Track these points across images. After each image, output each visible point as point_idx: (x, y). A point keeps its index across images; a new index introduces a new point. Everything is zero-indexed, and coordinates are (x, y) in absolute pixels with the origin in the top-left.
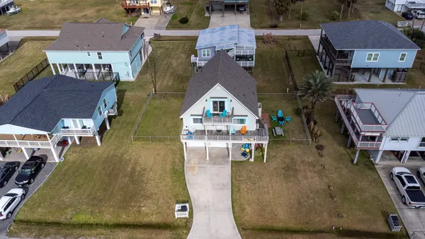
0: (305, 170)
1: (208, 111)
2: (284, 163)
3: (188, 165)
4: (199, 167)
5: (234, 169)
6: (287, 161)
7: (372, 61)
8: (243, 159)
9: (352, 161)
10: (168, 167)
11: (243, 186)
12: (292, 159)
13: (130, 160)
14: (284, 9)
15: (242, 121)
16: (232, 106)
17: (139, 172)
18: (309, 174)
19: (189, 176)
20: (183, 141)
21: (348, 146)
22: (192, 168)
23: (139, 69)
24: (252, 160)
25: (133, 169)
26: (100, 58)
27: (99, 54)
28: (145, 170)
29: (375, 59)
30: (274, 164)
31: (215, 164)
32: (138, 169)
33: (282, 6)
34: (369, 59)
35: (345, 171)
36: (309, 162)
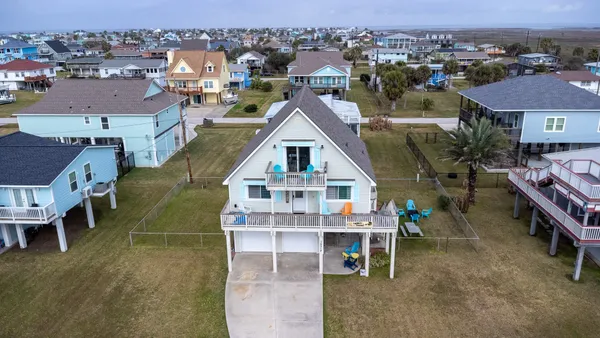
0: (477, 292)
1: (278, 167)
2: (432, 279)
3: (234, 282)
4: (257, 285)
5: (328, 288)
6: (438, 276)
7: (554, 130)
8: (347, 271)
9: (570, 277)
10: (193, 286)
11: (350, 320)
12: (448, 273)
13: (116, 274)
14: (397, 90)
15: (344, 192)
16: (324, 161)
17: (129, 295)
18: (490, 300)
19: (233, 301)
20: (226, 229)
21: (553, 253)
22: (242, 287)
23: (170, 154)
24: (366, 273)
25: (119, 290)
26: (106, 127)
27: (104, 120)
28: (142, 291)
29: (560, 127)
30: (410, 281)
31: (289, 279)
32: (129, 288)
33: (395, 86)
34: (550, 127)
35: (562, 295)
36: (481, 278)
